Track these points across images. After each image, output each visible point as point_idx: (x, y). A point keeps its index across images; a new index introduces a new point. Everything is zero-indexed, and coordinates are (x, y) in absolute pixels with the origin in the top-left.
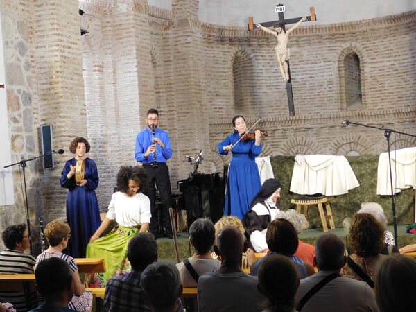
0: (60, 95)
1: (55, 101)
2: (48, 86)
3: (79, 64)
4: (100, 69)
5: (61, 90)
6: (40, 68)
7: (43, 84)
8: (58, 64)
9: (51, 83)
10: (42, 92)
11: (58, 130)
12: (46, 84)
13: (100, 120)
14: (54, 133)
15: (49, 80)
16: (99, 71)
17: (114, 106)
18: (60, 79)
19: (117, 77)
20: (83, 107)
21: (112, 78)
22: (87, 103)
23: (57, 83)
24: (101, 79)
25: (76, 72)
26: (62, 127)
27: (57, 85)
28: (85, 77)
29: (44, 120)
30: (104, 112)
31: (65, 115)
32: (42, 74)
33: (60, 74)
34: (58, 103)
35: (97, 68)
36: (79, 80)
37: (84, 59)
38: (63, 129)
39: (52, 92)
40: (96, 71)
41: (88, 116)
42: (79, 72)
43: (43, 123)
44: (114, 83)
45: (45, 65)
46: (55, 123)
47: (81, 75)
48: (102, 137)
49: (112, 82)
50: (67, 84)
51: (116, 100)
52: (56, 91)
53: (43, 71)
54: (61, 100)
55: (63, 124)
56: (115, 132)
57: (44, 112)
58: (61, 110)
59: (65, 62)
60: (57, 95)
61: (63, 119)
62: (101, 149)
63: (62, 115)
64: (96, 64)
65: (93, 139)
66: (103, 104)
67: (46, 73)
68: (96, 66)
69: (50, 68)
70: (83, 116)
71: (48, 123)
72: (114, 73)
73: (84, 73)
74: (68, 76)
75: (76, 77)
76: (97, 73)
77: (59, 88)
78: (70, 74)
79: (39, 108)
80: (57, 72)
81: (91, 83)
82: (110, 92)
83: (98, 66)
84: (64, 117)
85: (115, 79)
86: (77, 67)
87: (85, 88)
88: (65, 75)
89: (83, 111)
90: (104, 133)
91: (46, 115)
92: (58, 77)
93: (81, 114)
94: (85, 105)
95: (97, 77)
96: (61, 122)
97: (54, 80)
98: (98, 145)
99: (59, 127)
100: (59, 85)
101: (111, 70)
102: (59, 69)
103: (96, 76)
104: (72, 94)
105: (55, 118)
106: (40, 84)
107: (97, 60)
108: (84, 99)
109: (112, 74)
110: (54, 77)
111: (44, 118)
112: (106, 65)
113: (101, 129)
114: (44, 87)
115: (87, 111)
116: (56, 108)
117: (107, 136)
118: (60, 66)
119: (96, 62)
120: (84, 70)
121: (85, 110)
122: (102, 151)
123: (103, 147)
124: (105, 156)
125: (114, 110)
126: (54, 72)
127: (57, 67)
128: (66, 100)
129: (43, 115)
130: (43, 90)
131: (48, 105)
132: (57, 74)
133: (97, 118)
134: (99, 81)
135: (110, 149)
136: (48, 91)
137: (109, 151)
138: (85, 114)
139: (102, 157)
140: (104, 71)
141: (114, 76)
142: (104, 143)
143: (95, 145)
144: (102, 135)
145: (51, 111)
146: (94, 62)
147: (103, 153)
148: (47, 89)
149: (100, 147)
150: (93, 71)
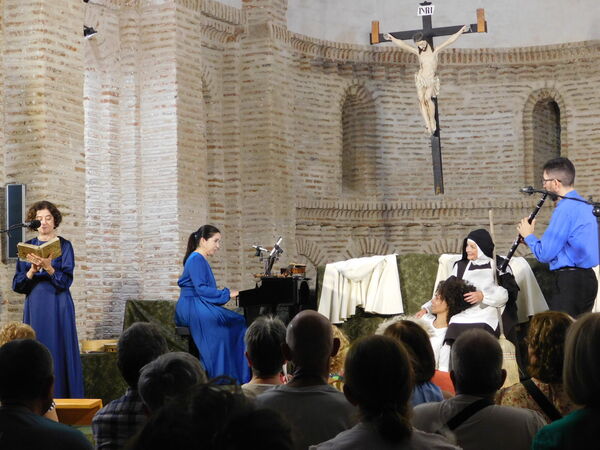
0: (43, 133)
1: (32, 143)
2: (22, 118)
4: (114, 98)
5: (44, 125)
6: (11, 87)
7: (14, 114)
8: (42, 81)
9: (27, 113)
10: (12, 128)
11: (34, 193)
12: (20, 113)
13: (110, 185)
14: (27, 199)
15: (25, 107)
16: (112, 101)
17: (133, 163)
18: (43, 107)
19: (141, 113)
20: (82, 158)
21: (133, 114)
22: (87, 154)
23: (39, 113)
24: (114, 115)
25: (72, 96)
26: (43, 188)
27: (39, 117)
28: (87, 110)
29: (11, 175)
30: (116, 172)
31: (50, 168)
32: (14, 97)
33: (43, 98)
34: (39, 147)
35: (108, 97)
36: (75, 111)
37: (86, 80)
38: (45, 192)
39: (29, 128)
40: (106, 101)
41: (88, 176)
42: (77, 98)
43: (11, 180)
44: (136, 124)
45: (20, 82)
46: (31, 181)
47: (80, 104)
48: (111, 215)
49: (134, 121)
50: (55, 115)
51: (138, 153)
52: (35, 127)
53: (15, 91)
54: (45, 142)
55: (45, 184)
56: (134, 207)
57: (13, 162)
58: (43, 159)
59: (53, 79)
60: (36, 133)
61: (45, 176)
62: (107, 235)
63: (43, 167)
64: (108, 90)
65: (95, 218)
66: (115, 158)
67: (19, 95)
68: (105, 93)
69: (27, 86)
70: (79, 174)
71: (18, 181)
72: (138, 106)
73: (86, 103)
74: (58, 102)
75: (70, 105)
76: (108, 104)
77: (41, 121)
78: (62, 99)
79: (5, 155)
80: (40, 94)
81: (96, 122)
82: (128, 139)
83: (110, 94)
84: (47, 172)
85: (138, 117)
86: (77, 89)
87: (86, 129)
88: (51, 101)
89: (80, 165)
90: (114, 207)
91: (15, 166)
92: (40, 103)
93: (77, 169)
94: (83, 155)
95: (108, 112)
96: (41, 180)
97: (34, 108)
98: (102, 228)
99: (37, 188)
100: (42, 116)
101: (132, 102)
102: (42, 90)
103: (106, 109)
104: (62, 133)
105: (31, 172)
106: (9, 114)
107: (109, 82)
108: (83, 145)
109: (134, 108)
110: (34, 102)
111: (12, 172)
112: (123, 93)
113: (109, 202)
114: (16, 118)
115: (87, 168)
116: (35, 155)
117: (119, 213)
118: (46, 85)
119: (107, 86)
120: (86, 98)
121: (84, 163)
122: (109, 239)
123: (112, 233)
124: (113, 247)
125: (134, 169)
126: (34, 94)
127: (40, 85)
128: (52, 144)
129: (11, 167)
130: (14, 124)
131: (20, 150)
132: (39, 97)
133: (103, 183)
134: (110, 119)
135: (123, 237)
136: (23, 127)
137: (121, 240)
138: (84, 170)
139: (109, 249)
140: (120, 102)
141: (136, 111)
142: (114, 225)
143: (97, 227)
144: (111, 211)
145: (26, 161)
146: (103, 86)
147: (110, 243)
148: (20, 123)
149: (106, 232)
150: (102, 101)
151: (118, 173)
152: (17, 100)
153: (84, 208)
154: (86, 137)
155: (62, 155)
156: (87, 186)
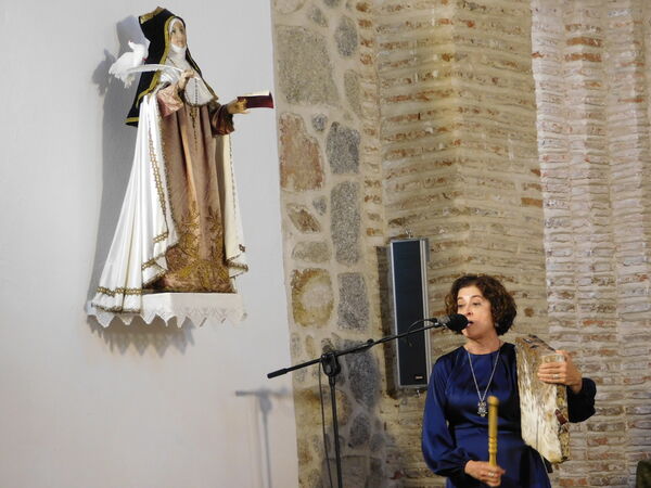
0: (456, 134)
1: (436, 156)
2: (414, 106)
3: (518, 31)
4: (593, 49)
5: (458, 118)
6: (389, 46)
7: (398, 99)
8: (449, 30)
9: (423, 97)
11: (445, 254)
12: (409, 98)
13: (590, 228)
14: (431, 266)
15: (419, 86)
16: (588, 57)
17: (637, 179)
18: (454, 82)
20: (533, 178)
21: (631, 79)
22: (544, 166)
23: (445, 94)
24: (594, 84)
25: (507, 58)
26: (461, 244)
27: (446, 102)
28: (538, 77)
29: (398, 222)
30: (602, 201)
31: (472, 203)
32: (396, 66)
33: (454, 65)
34: (449, 164)
35: (579, 49)
36: (517, 84)
37: (535, 18)
38: (464, 252)
39: (428, 125)
40: (575, 57)
41: (547, 213)
42: (518, 59)
43: (397, 231)
44: (638, 100)
45: (406, 35)
46: (436, 231)
47: (527, 69)
48: (596, 287)
49: (633, 94)
50: (477, 96)
52: (440, 123)
53: (398, 55)
54: (460, 152)
55: (465, 235)
56: (642, 269)
58: (458, 185)
59: (471, 25)
60: (444, 136)
61: (463, 219)
62: (591, 329)
63: (459, 202)
64: (579, 34)
65: (565, 294)
66: (599, 173)
67: (406, 62)
68: (574, 41)
69: (421, 43)
70: (531, 210)
71: (412, 231)
72: (640, 63)
73: (537, 63)
74: (481, 70)
75: (507, 74)
76: (580, 63)
77: (450, 112)
78: (491, 64)
79: (384, 182)
80: (446, 57)
81: (558, 101)
83: (583, 41)
84: (468, 211)
85: (642, 84)
86: (518, 40)
87: (540, 116)
88: (470, 68)
89: (532, 194)
90: (602, 270)
91: (404, 204)
92: (448, 75)
93: (526, 202)
94: (537, 172)
95: (579, 79)
96: (456, 228)
97: (437, 85)
98: (580, 314)
99: (449, 244)
100: (453, 101)
101: (629, 54)
102: (451, 48)
103: (577, 72)
104: (493, 131)
105: (437, 213)
106: (389, 100)
107: (579, 19)
108: (535, 151)
109: (633, 68)
110: (435, 74)
111: (397, 215)
112: (609, 38)
113: (591, 260)
114: (402, 109)
115: (545, 195)
116: (441, 180)
117: (611, 282)
118: (457, 38)
119: (577, 27)
120: (536, 55)
121: (539, 188)
122: (595, 337)
123: (601, 324)
124: (603, 352)
125: (640, 192)
126: (435, 58)
127: (445, 40)
128: (472, 154)
129: (397, 204)
130: (399, 119)
131: (414, 170)
132: (445, 64)
133: (577, 222)
134: (586, 93)
135: (622, 330)
136: (415, 125)
137: (619, 337)
138: (539, 203)
139: (597, 358)
140: (606, 56)
141: (638, 73)
142: (603, 308)
143: (570, 313)
144: (595, 280)
145: (425, 192)
146: (568, 28)
147: (597, 345)
148: (411, 117)
149: (588, 322)
150: (567, 58)
151: (607, 200)
152: (403, 71)
153: (543, 280)
154: (541, 134)
155: (494, 175)
156: (546, 231)
